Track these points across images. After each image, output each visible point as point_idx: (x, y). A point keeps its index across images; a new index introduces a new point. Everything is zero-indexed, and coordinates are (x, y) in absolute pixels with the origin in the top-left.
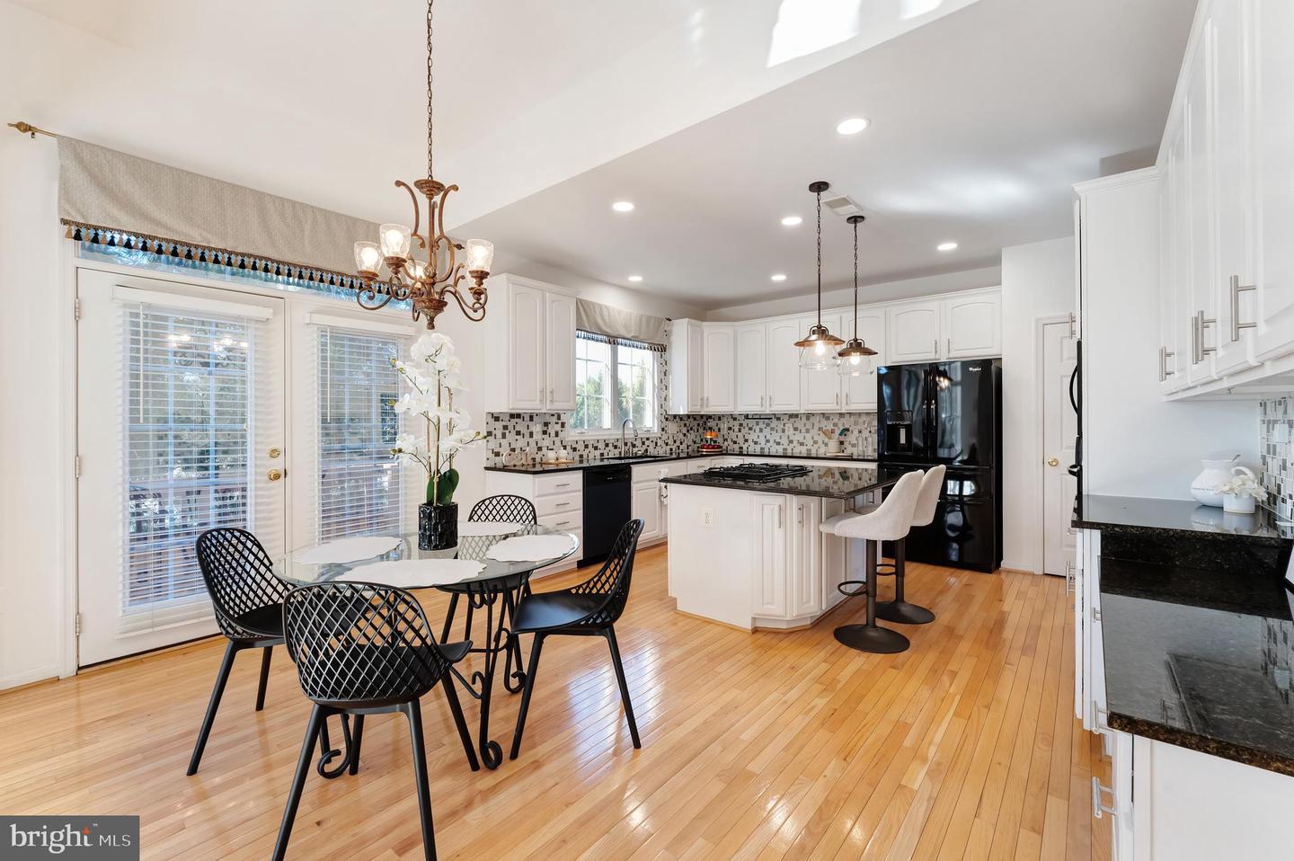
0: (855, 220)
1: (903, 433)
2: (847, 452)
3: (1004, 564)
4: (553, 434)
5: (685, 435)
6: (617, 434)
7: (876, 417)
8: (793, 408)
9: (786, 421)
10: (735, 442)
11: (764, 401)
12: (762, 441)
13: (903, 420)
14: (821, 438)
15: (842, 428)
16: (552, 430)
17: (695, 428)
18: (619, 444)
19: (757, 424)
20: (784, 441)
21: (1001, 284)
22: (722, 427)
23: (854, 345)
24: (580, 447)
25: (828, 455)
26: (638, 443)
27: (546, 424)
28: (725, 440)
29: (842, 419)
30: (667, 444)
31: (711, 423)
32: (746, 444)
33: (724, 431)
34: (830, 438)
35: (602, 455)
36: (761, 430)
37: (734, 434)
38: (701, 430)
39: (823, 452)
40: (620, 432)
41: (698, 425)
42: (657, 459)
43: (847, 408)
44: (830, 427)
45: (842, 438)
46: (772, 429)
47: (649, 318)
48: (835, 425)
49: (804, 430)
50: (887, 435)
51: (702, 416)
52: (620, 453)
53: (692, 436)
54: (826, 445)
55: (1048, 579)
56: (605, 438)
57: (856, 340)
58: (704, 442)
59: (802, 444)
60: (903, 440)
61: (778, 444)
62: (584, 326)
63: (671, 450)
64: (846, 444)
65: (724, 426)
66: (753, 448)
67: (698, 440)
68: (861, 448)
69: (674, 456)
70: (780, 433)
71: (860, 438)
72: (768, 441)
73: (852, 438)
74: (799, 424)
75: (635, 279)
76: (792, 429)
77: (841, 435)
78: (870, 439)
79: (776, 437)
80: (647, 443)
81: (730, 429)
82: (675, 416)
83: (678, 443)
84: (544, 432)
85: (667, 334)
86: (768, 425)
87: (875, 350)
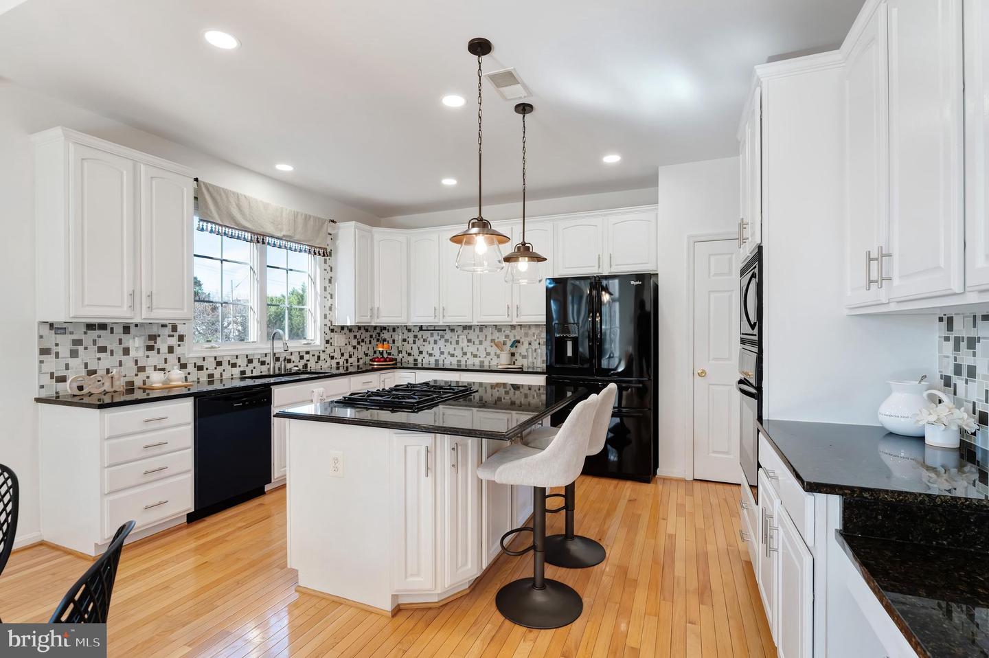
0: (524, 108)
1: (570, 345)
2: (518, 364)
3: (659, 472)
4: (164, 349)
5: (354, 347)
6: (265, 347)
7: (545, 329)
8: (466, 320)
9: (460, 332)
10: (410, 354)
11: (437, 311)
12: (436, 353)
13: (569, 333)
14: (493, 350)
15: (513, 340)
16: (162, 344)
17: (367, 340)
18: (267, 360)
19: (432, 335)
20: (458, 353)
21: (657, 203)
22: (396, 339)
23: (522, 249)
24: (210, 364)
25: (500, 367)
26: (295, 358)
27: (153, 337)
28: (400, 352)
29: (513, 331)
30: (332, 358)
31: (386, 335)
32: (421, 356)
33: (399, 343)
34: (502, 350)
35: (243, 372)
36: (435, 342)
37: (410, 346)
38: (374, 342)
39: (495, 364)
40: (269, 345)
41: (371, 336)
42: (320, 376)
43: (518, 320)
44: (502, 339)
45: (513, 350)
46: (447, 341)
47: (307, 218)
48: (507, 337)
49: (477, 342)
50: (556, 345)
51: (375, 328)
52: (269, 369)
53: (363, 348)
54: (498, 356)
55: (698, 485)
56: (247, 353)
57: (524, 244)
58: (378, 355)
59: (475, 356)
60: (570, 353)
61: (452, 355)
62: (212, 218)
63: (338, 363)
64: (517, 356)
65: (398, 337)
66: (429, 361)
67: (370, 352)
68: (530, 360)
69: (342, 371)
70: (454, 345)
71: (530, 350)
72: (442, 353)
73: (522, 349)
74: (472, 335)
75: (284, 168)
76: (465, 341)
77: (512, 346)
78: (539, 351)
79: (450, 348)
80: (306, 357)
81: (404, 340)
82: (342, 328)
83: (346, 356)
84: (150, 348)
85: (333, 237)
86: (442, 336)
87: (544, 256)
